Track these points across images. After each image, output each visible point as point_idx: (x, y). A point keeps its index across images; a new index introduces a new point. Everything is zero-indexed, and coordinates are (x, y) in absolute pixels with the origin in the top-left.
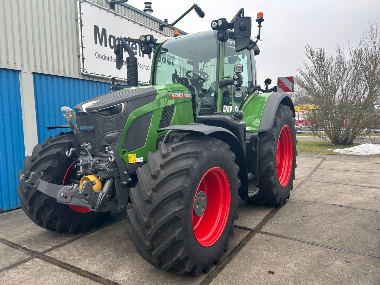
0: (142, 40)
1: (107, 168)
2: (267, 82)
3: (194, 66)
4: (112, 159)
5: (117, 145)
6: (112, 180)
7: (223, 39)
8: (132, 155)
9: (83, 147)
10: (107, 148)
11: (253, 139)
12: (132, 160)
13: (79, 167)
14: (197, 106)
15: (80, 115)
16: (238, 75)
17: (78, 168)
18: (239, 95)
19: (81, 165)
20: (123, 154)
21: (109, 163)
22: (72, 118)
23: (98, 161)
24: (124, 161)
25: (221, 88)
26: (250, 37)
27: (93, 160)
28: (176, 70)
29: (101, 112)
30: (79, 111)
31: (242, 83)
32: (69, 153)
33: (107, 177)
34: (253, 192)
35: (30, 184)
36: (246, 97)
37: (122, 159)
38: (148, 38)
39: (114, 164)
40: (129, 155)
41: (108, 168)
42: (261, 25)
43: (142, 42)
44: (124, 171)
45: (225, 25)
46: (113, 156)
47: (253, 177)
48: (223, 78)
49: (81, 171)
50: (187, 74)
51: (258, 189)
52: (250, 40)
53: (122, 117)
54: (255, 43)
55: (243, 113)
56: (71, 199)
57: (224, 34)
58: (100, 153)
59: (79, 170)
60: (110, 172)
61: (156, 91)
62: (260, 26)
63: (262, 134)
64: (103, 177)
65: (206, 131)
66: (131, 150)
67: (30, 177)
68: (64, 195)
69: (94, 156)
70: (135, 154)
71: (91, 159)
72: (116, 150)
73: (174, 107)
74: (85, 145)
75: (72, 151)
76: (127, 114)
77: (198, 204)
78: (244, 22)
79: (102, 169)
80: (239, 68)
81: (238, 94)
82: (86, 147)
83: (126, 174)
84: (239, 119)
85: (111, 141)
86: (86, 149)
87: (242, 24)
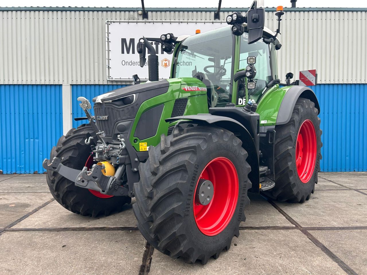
0: (163, 38)
1: (118, 155)
2: (288, 76)
3: (215, 63)
4: (122, 147)
5: (129, 133)
6: (123, 167)
7: (237, 33)
8: (143, 144)
9: (98, 134)
10: (119, 136)
11: (269, 132)
12: (143, 148)
13: (95, 153)
14: (213, 100)
15: (96, 105)
16: (250, 67)
17: (94, 155)
18: (252, 87)
19: (97, 152)
20: (135, 142)
21: (121, 150)
22: (87, 107)
23: (111, 148)
24: (135, 150)
25: (235, 82)
26: (263, 29)
27: (107, 147)
28: (196, 66)
29: (113, 103)
30: (95, 102)
31: (255, 75)
32: (87, 141)
33: (118, 163)
34: (268, 186)
35: (52, 168)
36: (264, 90)
37: (133, 146)
38: (168, 37)
39: (125, 151)
40: (140, 144)
41: (120, 155)
42: (281, 18)
43: (162, 41)
44: (135, 158)
45: (240, 18)
46: (124, 143)
47: (269, 171)
48: (238, 71)
49: (97, 157)
50: (205, 69)
51: (274, 184)
52: (264, 31)
53: (133, 107)
54: (274, 37)
55: (257, 105)
56: (88, 184)
57: (239, 28)
58: (113, 140)
59: (95, 156)
60: (121, 159)
61: (169, 83)
62: (279, 20)
63: (279, 127)
64: (115, 163)
65: (210, 119)
66: (142, 139)
67: (53, 162)
68: (81, 179)
69: (109, 144)
70: (146, 143)
71: (105, 146)
72: (128, 138)
73: (187, 100)
74: (99, 133)
75: (91, 140)
76: (138, 104)
77: (203, 192)
78: (257, 13)
79: (114, 156)
80: (251, 60)
81: (251, 85)
82: (100, 135)
83: (136, 161)
84: (251, 110)
85: (123, 130)
86: (100, 136)
87: (255, 15)
